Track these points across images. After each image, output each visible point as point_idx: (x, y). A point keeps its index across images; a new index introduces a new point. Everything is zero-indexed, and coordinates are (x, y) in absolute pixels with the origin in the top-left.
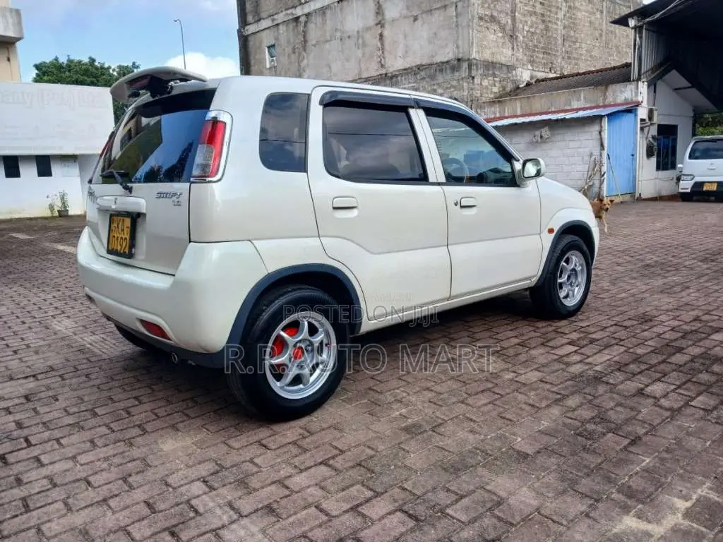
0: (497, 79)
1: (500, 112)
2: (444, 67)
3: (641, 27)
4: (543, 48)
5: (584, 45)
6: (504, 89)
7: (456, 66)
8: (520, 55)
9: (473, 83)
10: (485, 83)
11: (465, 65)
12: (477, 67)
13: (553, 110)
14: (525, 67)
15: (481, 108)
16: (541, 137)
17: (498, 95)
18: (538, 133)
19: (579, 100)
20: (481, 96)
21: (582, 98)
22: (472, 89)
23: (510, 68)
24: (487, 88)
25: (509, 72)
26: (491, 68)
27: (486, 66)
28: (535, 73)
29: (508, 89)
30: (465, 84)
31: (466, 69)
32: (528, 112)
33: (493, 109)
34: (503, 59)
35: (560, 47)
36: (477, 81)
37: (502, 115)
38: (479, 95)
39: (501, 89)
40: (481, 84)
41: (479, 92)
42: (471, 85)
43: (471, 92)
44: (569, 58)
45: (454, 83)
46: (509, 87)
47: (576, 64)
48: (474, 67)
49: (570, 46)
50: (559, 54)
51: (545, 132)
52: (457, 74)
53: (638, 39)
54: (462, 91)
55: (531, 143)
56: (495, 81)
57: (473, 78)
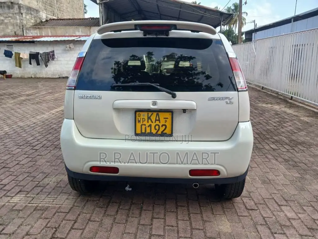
0: (33, 16)
1: (40, 33)
2: (2, 5)
3: (101, 4)
4: (50, 4)
5: (64, 6)
6: (36, 22)
7: (11, 6)
8: (40, 5)
9: (22, 16)
10: (28, 17)
11: (16, 7)
12: (23, 8)
13: (67, 35)
14: (43, 12)
15: (28, 30)
16: (70, 48)
17: (34, 24)
18: (68, 46)
19: (79, 32)
20: (27, 24)
21: (80, 31)
22: (22, 20)
23: (37, 11)
24: (29, 20)
25: (37, 13)
26: (29, 10)
27: (27, 8)
28: (48, 15)
29: (38, 22)
30: (18, 17)
31: (17, 9)
32: (55, 35)
33: (36, 31)
34: (34, 6)
35: (56, 4)
36: (24, 16)
37: (41, 35)
38: (25, 23)
39: (35, 21)
40: (26, 18)
41: (25, 21)
42: (21, 18)
43: (21, 21)
44: (60, 10)
45: (11, 15)
46: (38, 21)
47: (63, 14)
48: (22, 8)
49: (59, 5)
50: (55, 7)
51: (72, 45)
52: (12, 10)
53: (101, 9)
54: (16, 20)
55: (65, 50)
56: (32, 17)
57: (22, 14)
